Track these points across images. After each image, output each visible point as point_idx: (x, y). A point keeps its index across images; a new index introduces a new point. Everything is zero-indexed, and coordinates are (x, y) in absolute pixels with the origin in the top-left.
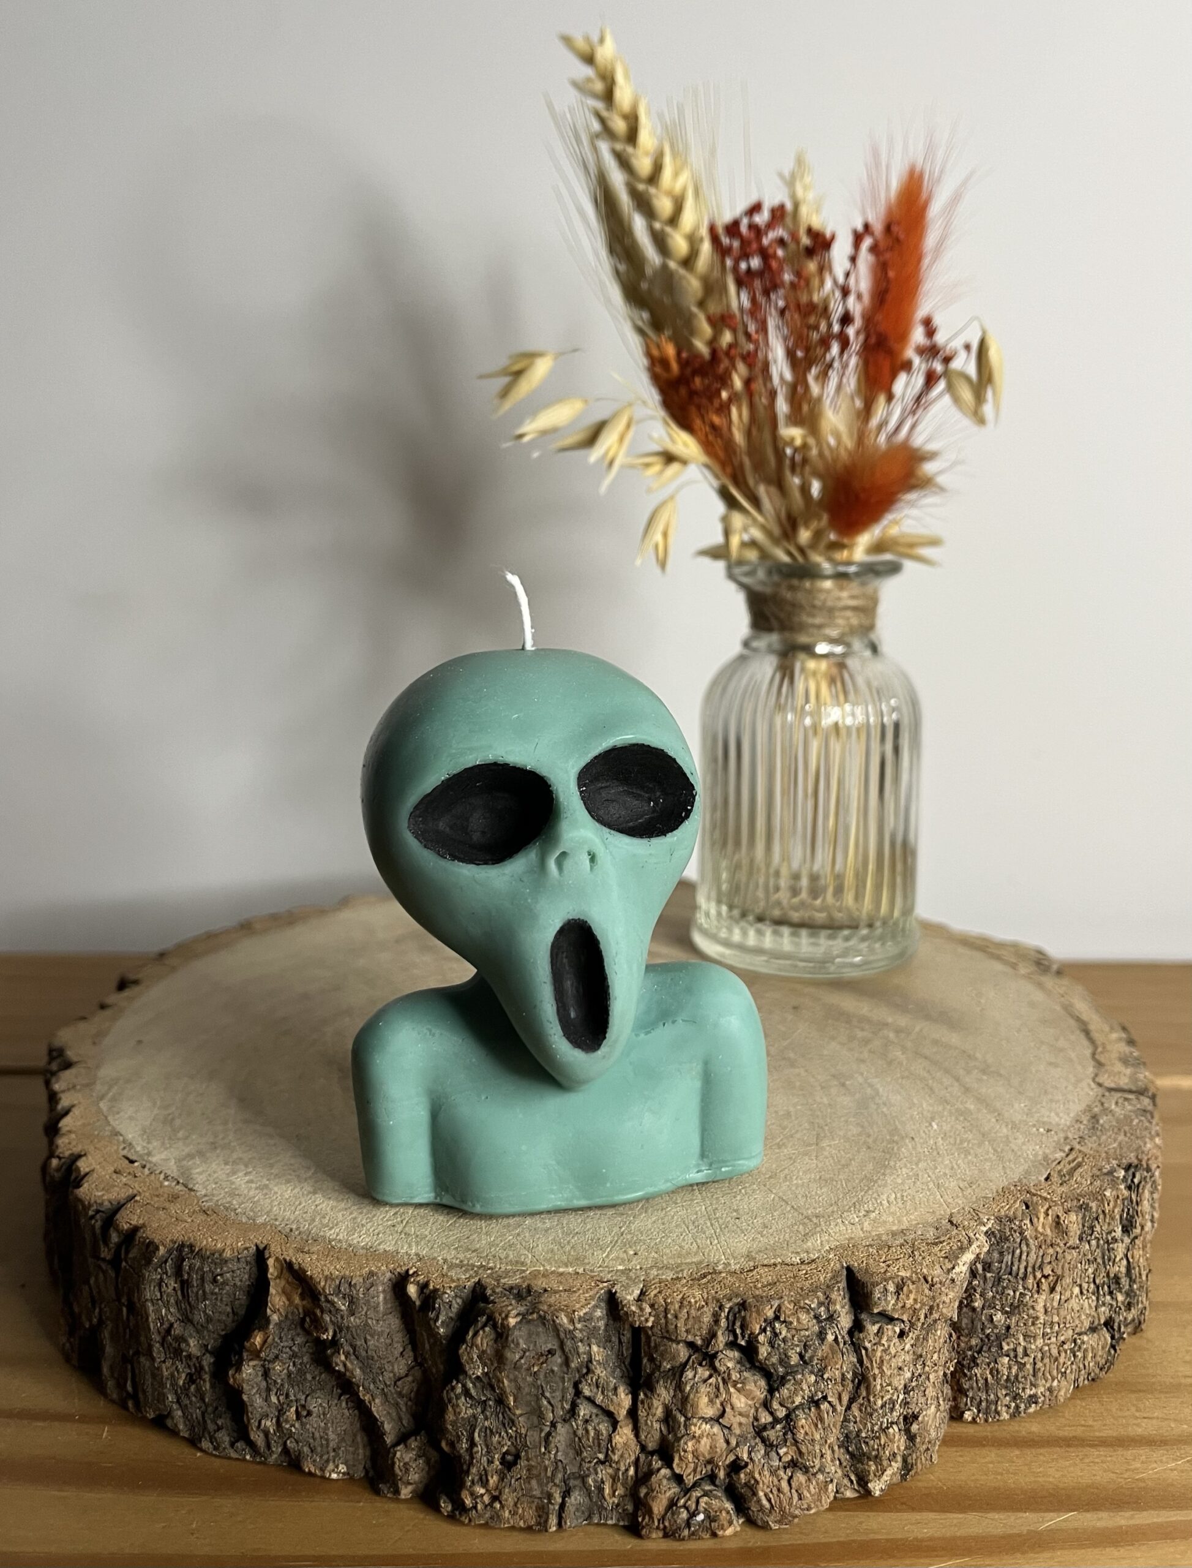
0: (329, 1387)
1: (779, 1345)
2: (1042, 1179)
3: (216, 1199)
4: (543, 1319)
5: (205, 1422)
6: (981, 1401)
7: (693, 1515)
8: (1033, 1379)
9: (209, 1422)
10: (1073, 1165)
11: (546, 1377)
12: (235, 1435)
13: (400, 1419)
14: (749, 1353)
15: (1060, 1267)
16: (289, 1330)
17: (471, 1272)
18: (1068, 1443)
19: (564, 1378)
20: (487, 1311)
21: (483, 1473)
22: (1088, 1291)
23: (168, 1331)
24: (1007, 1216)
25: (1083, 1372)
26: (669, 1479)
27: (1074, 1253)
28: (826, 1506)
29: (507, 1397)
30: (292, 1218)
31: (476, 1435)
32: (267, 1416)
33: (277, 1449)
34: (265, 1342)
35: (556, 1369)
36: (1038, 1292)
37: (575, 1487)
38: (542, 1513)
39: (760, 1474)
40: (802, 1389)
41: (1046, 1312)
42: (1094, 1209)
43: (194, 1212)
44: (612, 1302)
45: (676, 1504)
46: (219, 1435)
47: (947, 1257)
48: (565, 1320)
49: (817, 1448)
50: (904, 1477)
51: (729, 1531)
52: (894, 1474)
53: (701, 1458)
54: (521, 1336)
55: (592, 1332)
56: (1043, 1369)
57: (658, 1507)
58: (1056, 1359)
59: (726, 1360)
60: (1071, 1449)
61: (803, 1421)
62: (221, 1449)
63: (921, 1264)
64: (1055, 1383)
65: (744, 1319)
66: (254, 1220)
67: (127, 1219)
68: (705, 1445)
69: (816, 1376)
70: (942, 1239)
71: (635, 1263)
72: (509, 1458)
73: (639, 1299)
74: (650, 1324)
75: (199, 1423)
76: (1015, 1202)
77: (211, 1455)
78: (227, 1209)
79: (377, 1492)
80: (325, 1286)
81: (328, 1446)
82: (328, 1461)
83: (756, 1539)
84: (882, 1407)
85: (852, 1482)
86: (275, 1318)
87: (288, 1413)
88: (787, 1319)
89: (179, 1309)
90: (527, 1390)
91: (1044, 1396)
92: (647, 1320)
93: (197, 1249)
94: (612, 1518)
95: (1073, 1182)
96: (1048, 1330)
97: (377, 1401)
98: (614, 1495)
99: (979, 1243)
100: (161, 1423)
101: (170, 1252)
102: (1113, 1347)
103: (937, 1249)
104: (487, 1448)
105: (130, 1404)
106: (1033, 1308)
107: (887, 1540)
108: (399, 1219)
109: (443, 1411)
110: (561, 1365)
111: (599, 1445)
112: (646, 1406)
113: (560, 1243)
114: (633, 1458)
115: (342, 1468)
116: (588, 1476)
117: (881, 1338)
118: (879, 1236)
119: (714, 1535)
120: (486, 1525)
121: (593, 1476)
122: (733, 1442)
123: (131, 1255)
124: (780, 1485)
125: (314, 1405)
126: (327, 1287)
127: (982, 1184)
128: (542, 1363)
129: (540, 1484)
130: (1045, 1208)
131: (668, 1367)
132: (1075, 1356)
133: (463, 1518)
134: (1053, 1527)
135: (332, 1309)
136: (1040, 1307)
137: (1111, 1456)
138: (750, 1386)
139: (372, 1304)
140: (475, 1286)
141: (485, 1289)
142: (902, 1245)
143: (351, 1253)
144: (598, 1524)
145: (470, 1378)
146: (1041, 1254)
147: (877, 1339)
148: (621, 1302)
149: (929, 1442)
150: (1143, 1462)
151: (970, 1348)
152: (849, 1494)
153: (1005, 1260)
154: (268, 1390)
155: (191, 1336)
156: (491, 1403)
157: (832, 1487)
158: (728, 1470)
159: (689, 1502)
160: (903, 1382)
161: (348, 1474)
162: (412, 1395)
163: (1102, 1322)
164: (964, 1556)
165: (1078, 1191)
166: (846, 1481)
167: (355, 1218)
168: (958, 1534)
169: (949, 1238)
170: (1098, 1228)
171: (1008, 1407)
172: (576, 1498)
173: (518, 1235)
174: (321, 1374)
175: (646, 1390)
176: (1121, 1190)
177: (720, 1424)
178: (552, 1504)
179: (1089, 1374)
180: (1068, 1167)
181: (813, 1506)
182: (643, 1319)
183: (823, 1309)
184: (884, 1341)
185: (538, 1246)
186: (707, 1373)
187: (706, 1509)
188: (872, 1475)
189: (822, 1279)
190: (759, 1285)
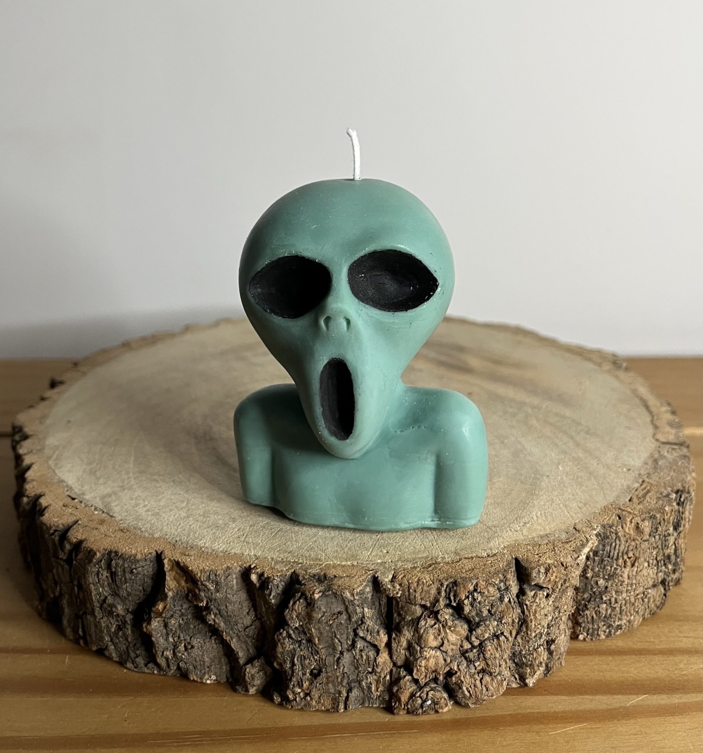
0: (204, 631)
1: (476, 605)
2: (627, 500)
3: (128, 522)
4: (335, 594)
5: (128, 653)
6: (589, 629)
7: (424, 701)
8: (619, 616)
9: (131, 652)
10: (645, 491)
11: (337, 626)
12: (147, 659)
13: (248, 650)
14: (458, 611)
15: (638, 553)
16: (179, 601)
17: (289, 566)
18: (640, 652)
19: (348, 627)
20: (301, 590)
21: (300, 680)
22: (652, 564)
23: (104, 601)
24: (608, 524)
25: (647, 610)
26: (410, 682)
27: (646, 543)
28: (502, 693)
29: (314, 639)
30: (176, 533)
31: (296, 659)
32: (167, 649)
33: (174, 668)
34: (165, 608)
35: (343, 622)
36: (625, 567)
37: (354, 687)
38: (335, 702)
39: (464, 677)
40: (489, 629)
41: (629, 578)
42: (658, 518)
43: (115, 531)
44: (376, 583)
45: (415, 696)
46: (138, 660)
47: (574, 551)
48: (349, 595)
49: (497, 662)
50: (545, 675)
51: (446, 710)
52: (541, 674)
53: (430, 670)
54: (322, 604)
55: (364, 601)
56: (625, 610)
57: (404, 697)
58: (633, 604)
59: (445, 614)
60: (642, 657)
61: (489, 647)
62: (139, 668)
63: (560, 556)
64: (632, 618)
65: (456, 591)
66: (153, 535)
67: (75, 535)
68: (432, 663)
69: (498, 622)
70: (571, 540)
71: (388, 559)
72: (315, 671)
73: (392, 581)
74: (399, 595)
75: (125, 653)
76: (612, 515)
77: (133, 671)
78: (135, 528)
79: (235, 690)
80: (201, 576)
81: (204, 665)
82: (205, 674)
83: (461, 713)
84: (535, 637)
85: (516, 679)
86: (170, 594)
87: (180, 647)
88: (482, 591)
89: (111, 588)
90: (326, 634)
91: (626, 625)
92: (397, 593)
93: (120, 554)
94: (376, 704)
95: (645, 502)
96: (630, 588)
97: (234, 640)
98: (377, 691)
99: (592, 541)
100: (101, 653)
101: (103, 555)
102: (665, 595)
103: (567, 546)
104: (302, 667)
105: (81, 642)
106: (621, 576)
107: (538, 713)
108: (241, 533)
109: (275, 646)
110: (346, 620)
111: (369, 663)
112: (397, 641)
113: (341, 547)
114: (389, 670)
115: (214, 677)
116: (362, 680)
117: (535, 599)
118: (533, 538)
119: (437, 712)
120: (302, 709)
121: (365, 681)
122: (449, 660)
123: (79, 557)
124: (476, 683)
125: (195, 642)
126: (202, 576)
127: (592, 504)
128: (335, 619)
129: (334, 686)
130: (630, 518)
131: (410, 618)
132: (643, 601)
133: (288, 706)
134: (635, 704)
135: (206, 589)
136: (625, 576)
137: (666, 660)
138: (459, 629)
139: (229, 585)
140: (292, 574)
141: (299, 576)
142: (547, 544)
143: (214, 555)
144: (368, 707)
145: (291, 628)
146: (627, 545)
147: (533, 599)
148: (382, 583)
149: (560, 654)
150: (685, 664)
151: (583, 599)
152: (514, 685)
153: (606, 549)
154: (167, 634)
155: (118, 603)
156: (304, 641)
157: (505, 683)
158: (445, 675)
159: (422, 694)
160: (547, 623)
161: (217, 680)
162: (255, 636)
163: (660, 581)
164: (584, 722)
165: (649, 507)
166: (513, 679)
167: (214, 533)
168: (579, 709)
169: (575, 539)
170: (660, 529)
171: (605, 632)
172: (355, 693)
173: (315, 541)
174: (199, 625)
175: (396, 632)
176: (674, 506)
177: (440, 650)
178: (341, 697)
179: (651, 611)
180: (642, 493)
181: (494, 694)
182: (395, 592)
183: (502, 584)
184: (537, 600)
185: (328, 548)
186: (433, 622)
187: (432, 698)
188: (528, 674)
189: (501, 566)
190: (464, 571)
